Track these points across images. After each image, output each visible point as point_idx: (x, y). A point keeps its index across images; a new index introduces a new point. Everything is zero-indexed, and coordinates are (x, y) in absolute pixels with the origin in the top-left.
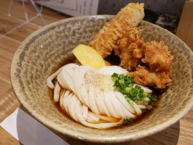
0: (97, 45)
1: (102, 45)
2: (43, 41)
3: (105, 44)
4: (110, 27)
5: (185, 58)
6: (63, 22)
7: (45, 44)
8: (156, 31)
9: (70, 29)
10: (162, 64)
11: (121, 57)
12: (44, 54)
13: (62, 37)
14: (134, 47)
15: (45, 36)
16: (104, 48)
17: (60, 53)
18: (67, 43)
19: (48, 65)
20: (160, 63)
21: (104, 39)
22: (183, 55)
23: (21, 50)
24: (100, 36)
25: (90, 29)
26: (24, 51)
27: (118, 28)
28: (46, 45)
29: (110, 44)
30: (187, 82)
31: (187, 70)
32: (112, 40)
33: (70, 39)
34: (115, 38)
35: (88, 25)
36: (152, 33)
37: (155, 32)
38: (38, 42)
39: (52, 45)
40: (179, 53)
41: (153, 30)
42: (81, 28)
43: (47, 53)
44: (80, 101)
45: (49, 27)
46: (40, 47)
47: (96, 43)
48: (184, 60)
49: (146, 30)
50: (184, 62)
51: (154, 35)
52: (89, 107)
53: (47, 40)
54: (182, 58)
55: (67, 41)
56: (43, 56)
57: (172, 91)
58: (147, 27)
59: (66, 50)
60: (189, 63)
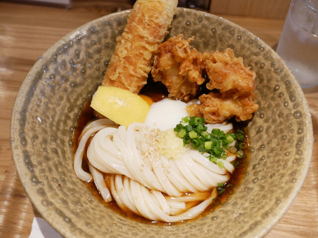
0: (123, 79)
1: (132, 76)
2: (37, 108)
3: (136, 73)
4: (132, 41)
5: (268, 64)
6: (49, 57)
7: (42, 112)
8: (205, 22)
9: (64, 63)
10: (242, 89)
11: (167, 84)
12: (48, 129)
13: (59, 84)
14: (187, 69)
15: (34, 98)
16: (136, 79)
17: (66, 111)
18: (70, 89)
19: (61, 143)
20: (239, 89)
21: (131, 63)
22: (261, 58)
23: (19, 149)
24: (122, 62)
25: (95, 47)
26: (23, 149)
27: (147, 38)
28: (44, 112)
29: (142, 69)
30: (285, 106)
31: (276, 85)
32: (143, 62)
33: (71, 79)
34: (148, 56)
35: (89, 42)
36: (200, 26)
37: (204, 24)
38: (31, 117)
39: (50, 105)
40: (255, 57)
41: (200, 22)
42: (80, 51)
43: (52, 125)
44: (147, 188)
45: (33, 79)
46: (38, 123)
47: (121, 75)
48: (265, 67)
49: (188, 23)
50: (268, 72)
51: (204, 30)
52: (164, 191)
53: (41, 104)
54: (263, 65)
55: (68, 85)
56: (49, 134)
57: (263, 119)
58: (188, 18)
59: (72, 101)
60: (276, 72)
